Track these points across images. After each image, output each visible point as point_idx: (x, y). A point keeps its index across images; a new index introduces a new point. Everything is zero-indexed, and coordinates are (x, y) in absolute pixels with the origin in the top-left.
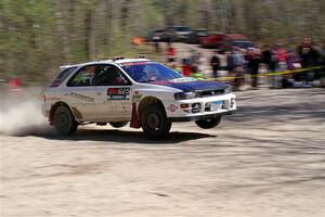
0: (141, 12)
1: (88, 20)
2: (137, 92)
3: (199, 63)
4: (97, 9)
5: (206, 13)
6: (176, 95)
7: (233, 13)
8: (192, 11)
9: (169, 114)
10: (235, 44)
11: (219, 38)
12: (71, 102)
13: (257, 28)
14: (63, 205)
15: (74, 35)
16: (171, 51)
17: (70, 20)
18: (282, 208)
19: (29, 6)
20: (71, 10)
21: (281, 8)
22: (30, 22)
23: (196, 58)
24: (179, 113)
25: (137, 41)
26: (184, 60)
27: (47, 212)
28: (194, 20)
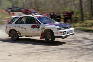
0: (5, 3)
2: (43, 27)
6: (58, 28)
7: (31, 3)
8: (20, 3)
9: (55, 35)
10: (32, 12)
11: (27, 10)
13: (38, 8)
18: (44, 59)
21: (45, 2)
24: (59, 35)
28: (20, 5)
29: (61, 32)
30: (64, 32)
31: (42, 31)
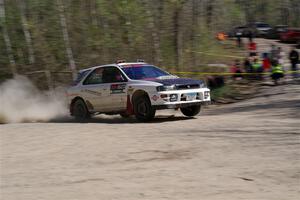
0: (224, 10)
1: (176, 17)
2: (130, 87)
3: (279, 57)
4: (185, 7)
5: (285, 10)
6: (157, 88)
8: (271, 9)
9: (153, 103)
12: (86, 96)
14: (156, 188)
15: (162, 32)
16: (253, 45)
17: (160, 18)
19: (121, 5)
20: (160, 9)
22: (123, 19)
23: (276, 52)
24: (160, 101)
25: (221, 36)
26: (265, 55)
27: (141, 194)
29: (166, 96)
30: (171, 95)
31: (128, 96)
